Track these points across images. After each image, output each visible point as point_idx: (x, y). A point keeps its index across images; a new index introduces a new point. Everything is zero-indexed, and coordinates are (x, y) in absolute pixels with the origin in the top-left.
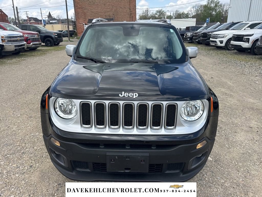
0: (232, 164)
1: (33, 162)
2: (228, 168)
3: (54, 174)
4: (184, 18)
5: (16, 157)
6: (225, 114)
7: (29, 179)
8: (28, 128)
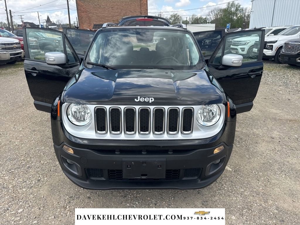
0: (252, 174)
1: (40, 176)
2: (248, 178)
3: (64, 187)
4: (202, 23)
5: (22, 172)
6: (246, 124)
7: (38, 192)
8: (32, 142)
